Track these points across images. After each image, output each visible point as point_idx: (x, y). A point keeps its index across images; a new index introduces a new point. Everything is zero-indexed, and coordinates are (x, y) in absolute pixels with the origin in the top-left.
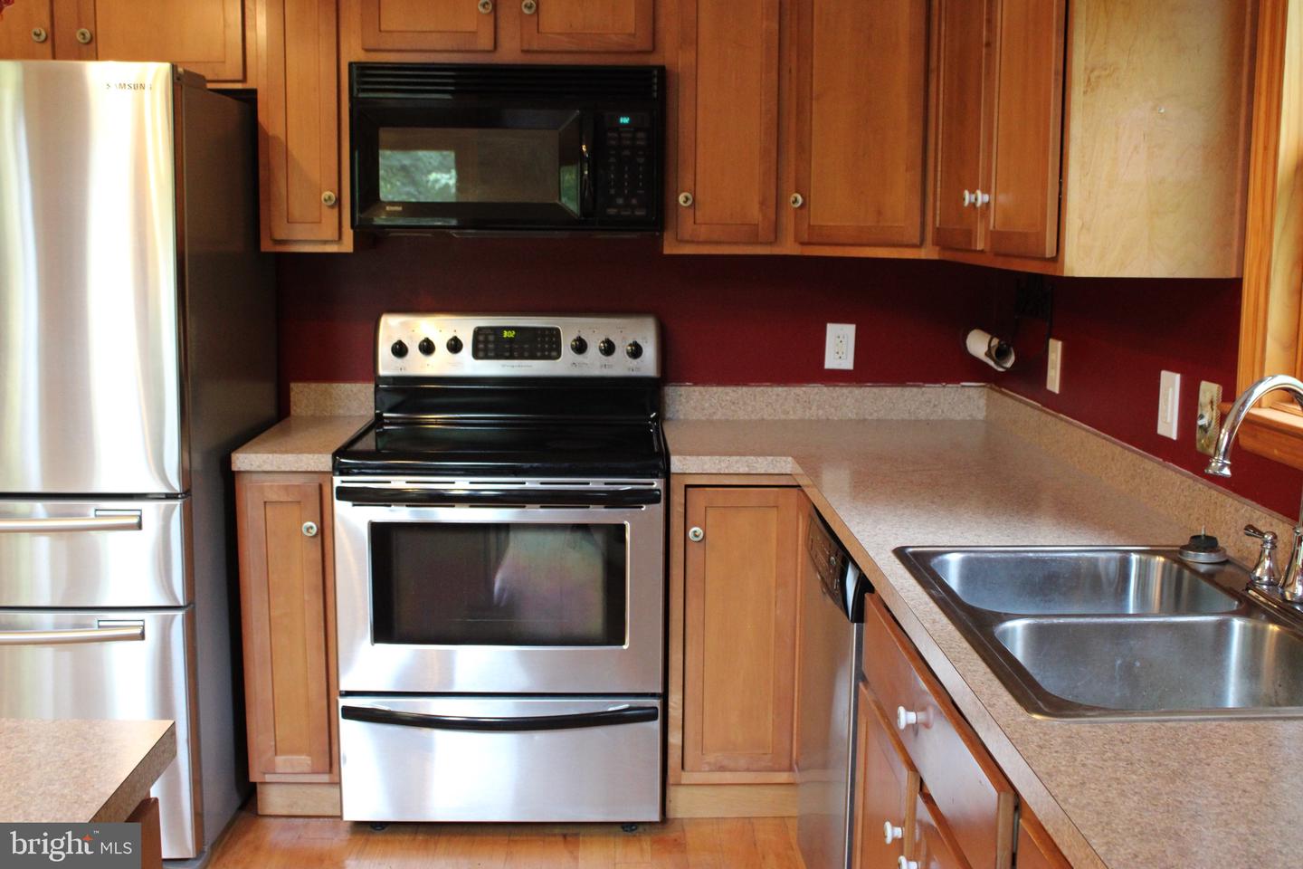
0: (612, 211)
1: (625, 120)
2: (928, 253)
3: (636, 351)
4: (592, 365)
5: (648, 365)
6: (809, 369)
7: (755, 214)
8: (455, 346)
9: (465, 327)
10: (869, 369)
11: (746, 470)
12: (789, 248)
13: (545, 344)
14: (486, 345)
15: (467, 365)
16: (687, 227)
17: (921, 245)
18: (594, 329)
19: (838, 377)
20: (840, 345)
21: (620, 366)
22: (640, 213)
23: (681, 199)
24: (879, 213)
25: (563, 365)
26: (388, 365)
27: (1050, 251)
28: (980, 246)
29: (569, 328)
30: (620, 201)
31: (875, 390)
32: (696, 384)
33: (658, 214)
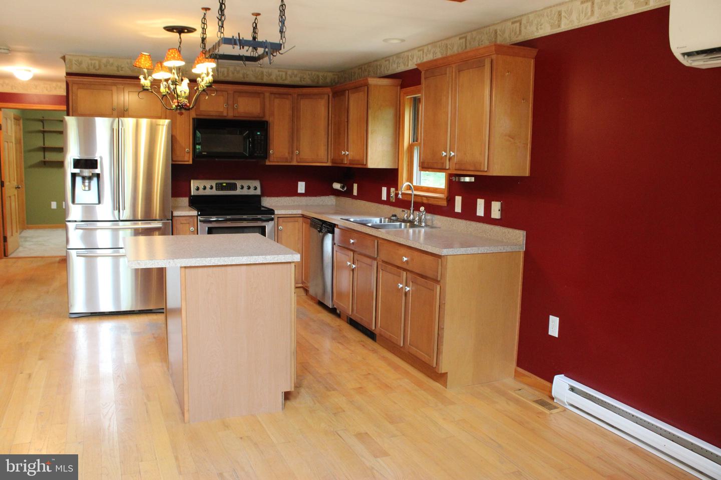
0: (256, 154)
1: (258, 133)
2: (329, 164)
3: (256, 188)
4: (245, 192)
5: (258, 192)
6: (294, 193)
7: (287, 155)
8: (212, 188)
9: (213, 183)
10: (309, 193)
11: (291, 213)
12: (294, 163)
13: (233, 187)
14: (220, 187)
15: (214, 192)
16: (271, 159)
17: (327, 162)
18: (246, 183)
19: (301, 195)
20: (301, 187)
21: (252, 192)
22: (262, 155)
23: (271, 152)
24: (317, 155)
25: (238, 192)
26: (193, 192)
27: (365, 163)
28: (346, 162)
29: (239, 183)
30: (258, 152)
31: (310, 198)
32: (268, 196)
33: (266, 155)
